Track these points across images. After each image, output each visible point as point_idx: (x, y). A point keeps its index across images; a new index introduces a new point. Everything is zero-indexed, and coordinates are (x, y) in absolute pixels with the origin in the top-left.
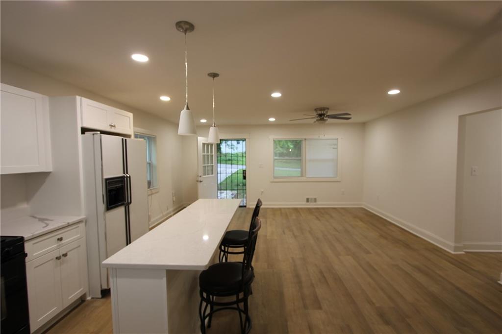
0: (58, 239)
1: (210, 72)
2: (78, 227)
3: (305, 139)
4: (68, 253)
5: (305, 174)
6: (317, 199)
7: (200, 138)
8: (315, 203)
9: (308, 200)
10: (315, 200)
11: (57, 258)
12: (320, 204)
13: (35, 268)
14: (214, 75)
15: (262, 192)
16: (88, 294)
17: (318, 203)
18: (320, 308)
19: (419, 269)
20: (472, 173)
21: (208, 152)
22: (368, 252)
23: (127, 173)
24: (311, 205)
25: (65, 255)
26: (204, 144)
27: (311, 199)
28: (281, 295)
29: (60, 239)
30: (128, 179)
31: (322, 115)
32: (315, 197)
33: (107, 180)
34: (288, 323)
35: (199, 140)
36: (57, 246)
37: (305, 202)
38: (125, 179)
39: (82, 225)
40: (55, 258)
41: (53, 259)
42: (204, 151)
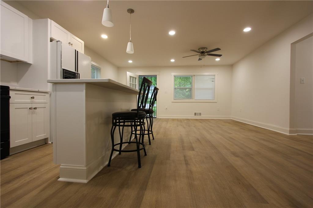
0: (31, 98)
1: (128, 9)
2: (45, 95)
3: (194, 75)
4: (37, 109)
5: (194, 98)
6: (201, 114)
7: (128, 73)
8: (200, 116)
9: (195, 114)
10: (200, 114)
11: (30, 108)
12: (203, 117)
13: (16, 108)
14: (131, 11)
15: (166, 108)
16: (49, 139)
17: (202, 116)
18: (194, 150)
19: (264, 140)
20: (301, 81)
21: (133, 82)
22: (231, 134)
23: (78, 71)
24: (198, 117)
25: (35, 108)
26: (131, 77)
27: (198, 113)
28: (169, 146)
29: (33, 98)
30: (78, 75)
31: (203, 52)
32: (200, 112)
33: (64, 70)
34: (171, 155)
35: (127, 74)
36: (31, 101)
37: (193, 115)
38: (76, 74)
39: (47, 95)
40: (29, 108)
41: (27, 108)
42: (130, 82)
